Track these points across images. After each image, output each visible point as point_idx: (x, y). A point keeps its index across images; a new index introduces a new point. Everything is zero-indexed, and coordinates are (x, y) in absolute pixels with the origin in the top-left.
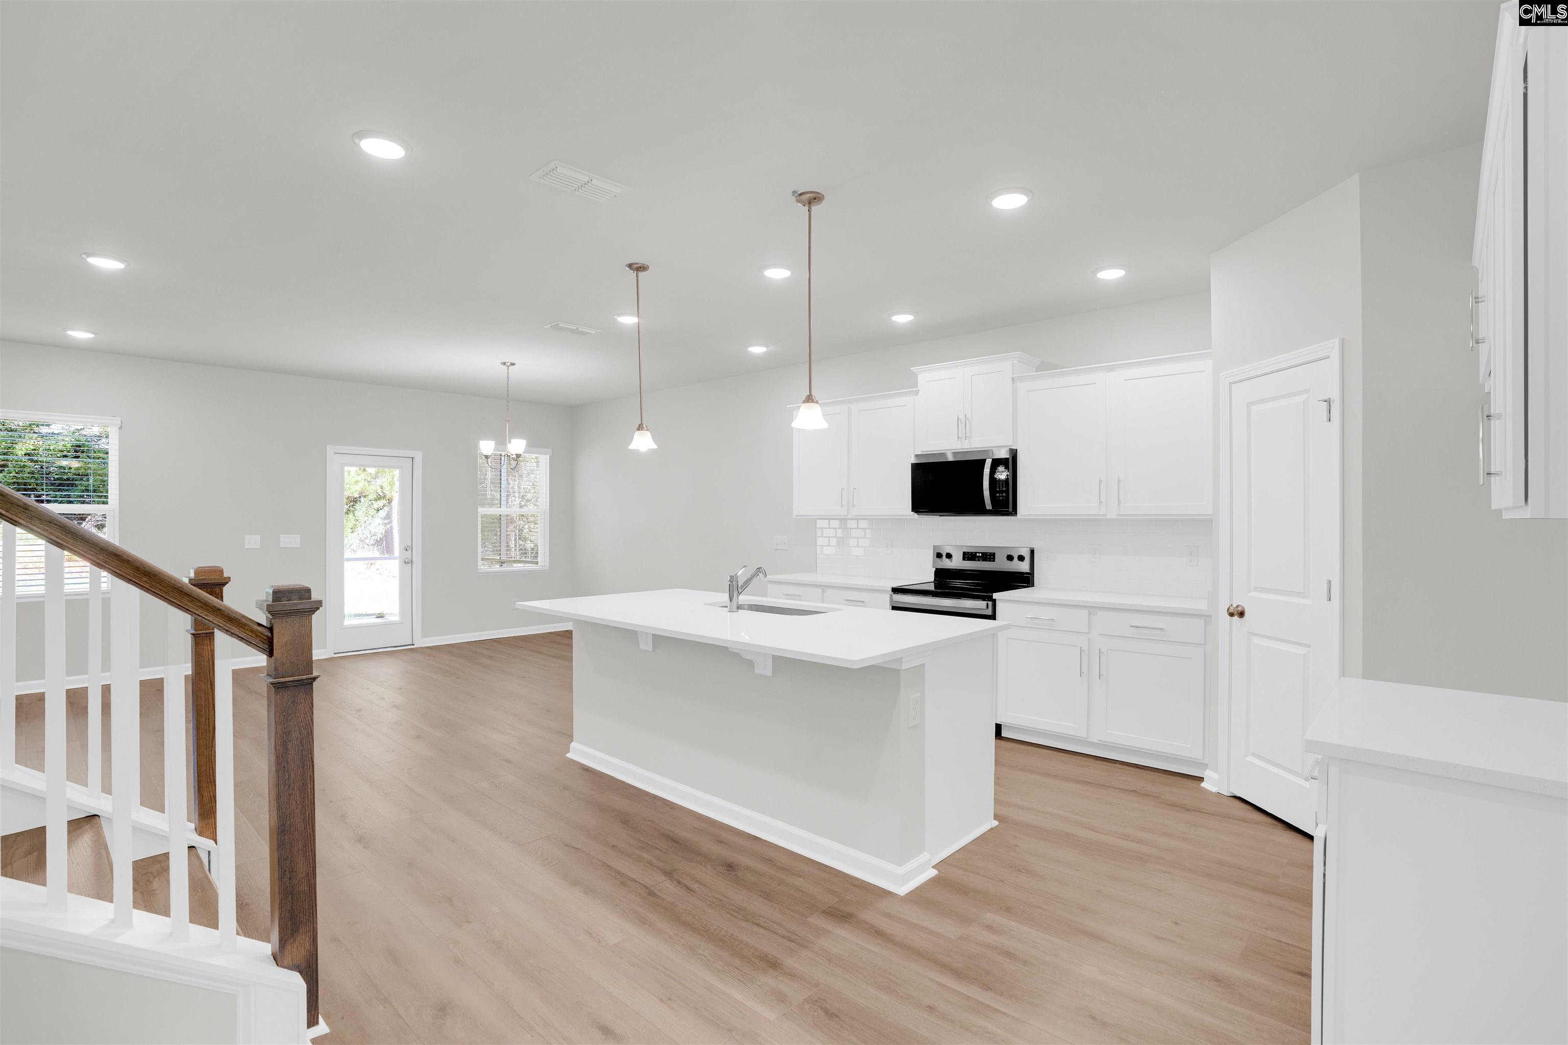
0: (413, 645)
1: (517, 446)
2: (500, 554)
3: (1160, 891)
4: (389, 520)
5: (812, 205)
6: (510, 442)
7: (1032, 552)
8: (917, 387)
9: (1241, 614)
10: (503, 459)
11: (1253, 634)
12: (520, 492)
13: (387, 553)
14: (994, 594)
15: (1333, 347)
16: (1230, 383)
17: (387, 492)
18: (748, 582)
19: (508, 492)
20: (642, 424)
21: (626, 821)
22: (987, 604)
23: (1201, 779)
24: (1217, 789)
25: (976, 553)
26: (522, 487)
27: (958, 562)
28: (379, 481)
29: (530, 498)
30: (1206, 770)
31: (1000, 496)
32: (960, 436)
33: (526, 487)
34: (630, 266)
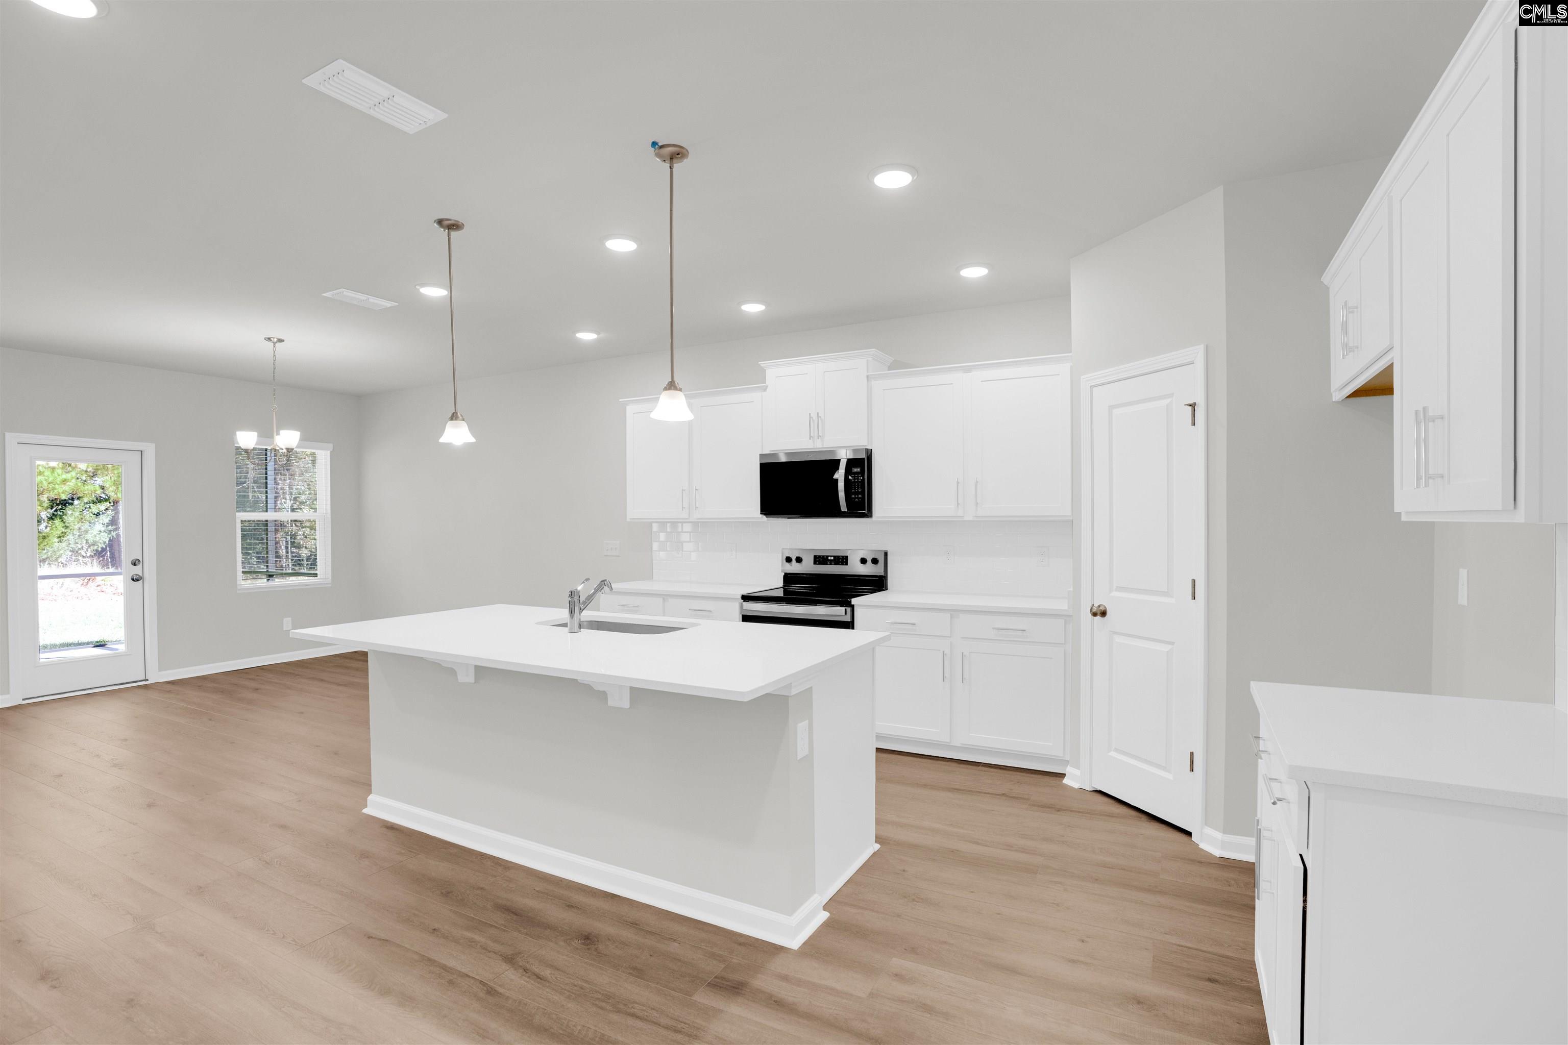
0: (147, 680)
1: (287, 439)
2: (267, 562)
3: (1058, 905)
4: (114, 527)
5: (675, 160)
6: (278, 434)
7: (886, 554)
8: (765, 383)
9: (1104, 614)
10: (269, 454)
11: (1115, 633)
12: (291, 494)
13: (113, 565)
14: (852, 599)
15: (1197, 353)
16: (1091, 386)
17: (112, 494)
18: (590, 598)
19: (276, 493)
20: (457, 413)
21: (449, 893)
22: (846, 609)
23: (1063, 775)
24: (1078, 785)
25: (828, 556)
26: (295, 487)
27: (808, 567)
28: (99, 480)
29: (304, 501)
30: (1067, 766)
31: (855, 498)
32: (812, 435)
33: (299, 487)
34: (440, 222)
